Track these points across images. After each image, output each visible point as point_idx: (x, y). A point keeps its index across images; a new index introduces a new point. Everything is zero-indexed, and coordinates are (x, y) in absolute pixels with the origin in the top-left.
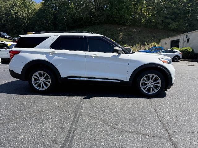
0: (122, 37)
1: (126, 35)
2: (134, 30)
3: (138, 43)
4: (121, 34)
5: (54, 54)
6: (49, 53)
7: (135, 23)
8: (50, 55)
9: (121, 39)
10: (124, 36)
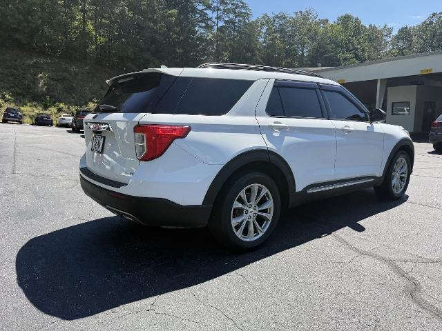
0: (45, 84)
1: (58, 80)
2: (74, 69)
3: (91, 100)
4: (41, 75)
5: (281, 129)
6: (271, 128)
7: (73, 52)
8: (274, 134)
9: (44, 89)
10: (52, 83)
